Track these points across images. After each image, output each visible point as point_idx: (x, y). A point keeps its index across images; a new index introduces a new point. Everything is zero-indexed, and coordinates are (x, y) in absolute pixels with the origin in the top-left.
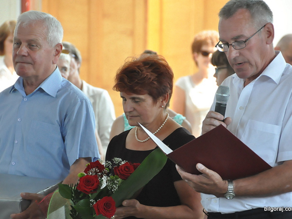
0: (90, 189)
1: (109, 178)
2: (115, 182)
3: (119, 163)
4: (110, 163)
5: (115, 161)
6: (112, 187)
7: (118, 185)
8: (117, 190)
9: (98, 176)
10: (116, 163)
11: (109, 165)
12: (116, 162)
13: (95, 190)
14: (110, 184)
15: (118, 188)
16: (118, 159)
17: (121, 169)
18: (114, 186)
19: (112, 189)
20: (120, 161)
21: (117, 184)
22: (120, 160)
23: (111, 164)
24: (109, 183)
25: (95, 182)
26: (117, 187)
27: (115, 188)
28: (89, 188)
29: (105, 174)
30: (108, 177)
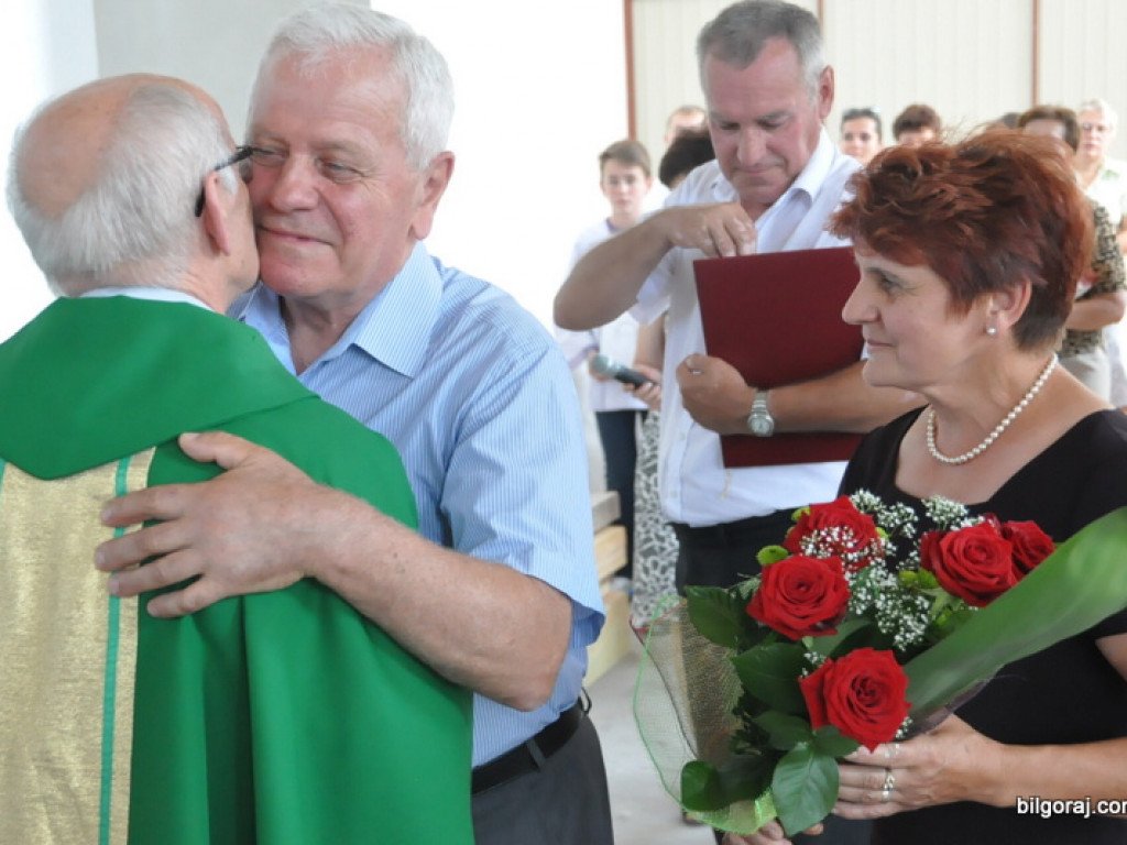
0: (804, 618)
1: (894, 579)
2: (918, 602)
3: (951, 521)
4: (909, 515)
5: (934, 508)
6: (895, 621)
7: (929, 617)
8: (916, 638)
9: (843, 564)
10: (936, 519)
11: (905, 524)
12: (939, 516)
13: (830, 624)
14: (893, 608)
15: (925, 630)
16: (951, 504)
17: (950, 550)
18: (906, 621)
19: (896, 630)
20: (957, 516)
21: (924, 611)
22: (955, 510)
23: (916, 519)
24: (887, 600)
25: (831, 590)
26: (923, 627)
27: (908, 630)
28: (802, 613)
29: (879, 556)
30: (891, 575)
